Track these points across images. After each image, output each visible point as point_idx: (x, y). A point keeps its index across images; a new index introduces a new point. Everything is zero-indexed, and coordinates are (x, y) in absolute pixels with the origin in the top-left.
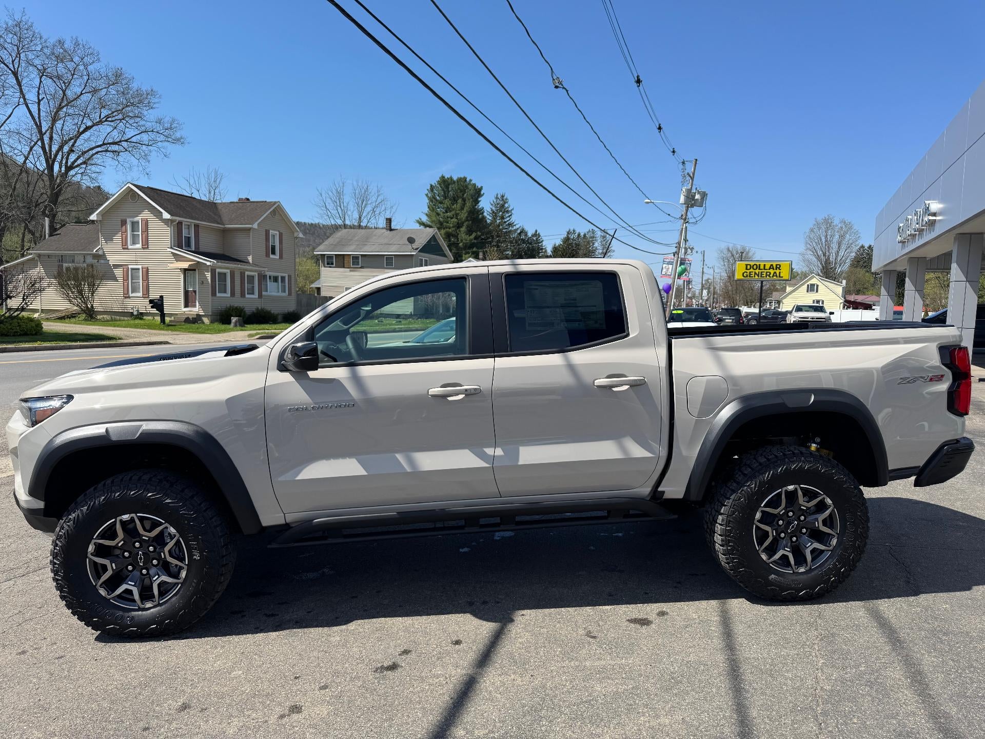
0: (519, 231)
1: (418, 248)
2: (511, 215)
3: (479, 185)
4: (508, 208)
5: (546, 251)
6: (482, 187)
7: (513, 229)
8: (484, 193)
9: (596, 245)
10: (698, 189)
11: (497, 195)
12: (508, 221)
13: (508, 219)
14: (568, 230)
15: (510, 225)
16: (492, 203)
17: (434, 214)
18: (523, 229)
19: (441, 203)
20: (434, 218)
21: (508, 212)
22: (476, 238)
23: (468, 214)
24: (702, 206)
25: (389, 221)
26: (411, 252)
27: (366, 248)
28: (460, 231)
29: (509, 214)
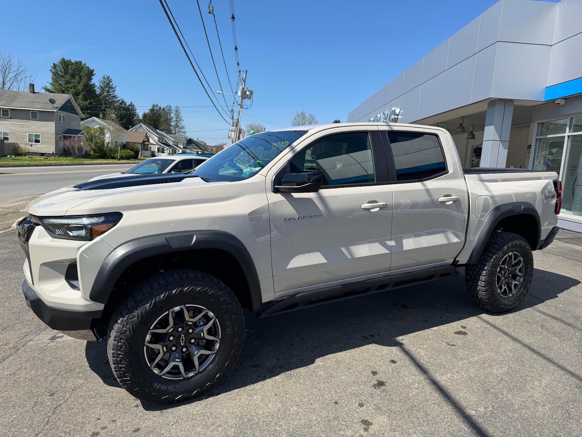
0: (120, 102)
1: (58, 107)
2: (114, 90)
3: (91, 68)
4: (112, 85)
5: (138, 116)
6: (93, 70)
7: (116, 100)
8: (95, 74)
9: (172, 115)
10: (248, 88)
11: (104, 76)
12: (112, 94)
13: (112, 93)
14: (153, 105)
15: (114, 97)
16: (100, 81)
17: (58, 84)
18: (123, 101)
19: (62, 77)
20: (57, 87)
21: (112, 88)
22: (89, 104)
23: (84, 87)
24: (250, 99)
25: (32, 86)
26: (52, 110)
27: (13, 104)
28: (78, 98)
29: (113, 90)
